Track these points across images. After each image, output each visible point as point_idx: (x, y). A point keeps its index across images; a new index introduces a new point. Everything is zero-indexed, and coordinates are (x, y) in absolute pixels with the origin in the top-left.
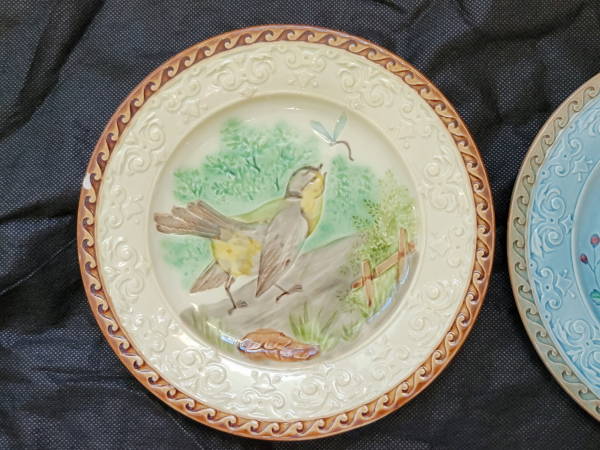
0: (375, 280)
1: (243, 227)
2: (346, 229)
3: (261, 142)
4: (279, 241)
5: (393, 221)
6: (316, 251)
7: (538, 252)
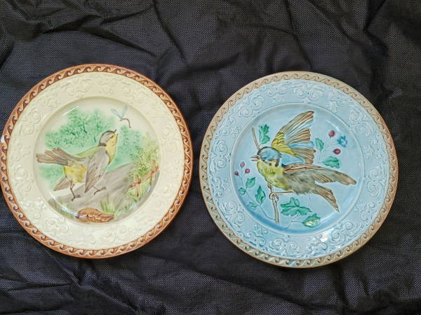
0: (141, 184)
1: (78, 160)
2: (127, 161)
3: (87, 119)
4: (95, 166)
5: (149, 157)
6: (113, 171)
7: (213, 170)
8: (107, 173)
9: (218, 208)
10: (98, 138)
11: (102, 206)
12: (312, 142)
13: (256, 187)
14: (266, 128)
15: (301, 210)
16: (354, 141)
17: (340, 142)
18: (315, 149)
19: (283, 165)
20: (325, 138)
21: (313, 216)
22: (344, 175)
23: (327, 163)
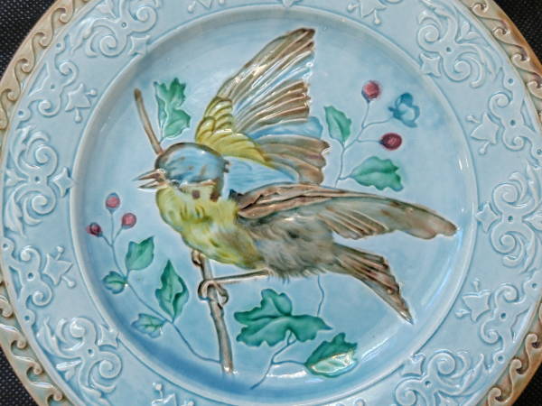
9: (33, 343)
12: (315, 120)
13: (157, 267)
14: (177, 88)
15: (297, 325)
16: (437, 103)
17: (397, 114)
18: (325, 137)
19: (233, 194)
20: (354, 104)
21: (334, 341)
22: (416, 208)
23: (363, 178)
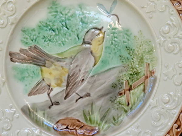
0: (131, 91)
1: (58, 60)
2: (115, 63)
3: (69, 14)
4: (78, 68)
5: (142, 59)
6: (99, 74)
8: (92, 76)
10: (82, 35)
11: (85, 116)
